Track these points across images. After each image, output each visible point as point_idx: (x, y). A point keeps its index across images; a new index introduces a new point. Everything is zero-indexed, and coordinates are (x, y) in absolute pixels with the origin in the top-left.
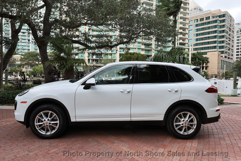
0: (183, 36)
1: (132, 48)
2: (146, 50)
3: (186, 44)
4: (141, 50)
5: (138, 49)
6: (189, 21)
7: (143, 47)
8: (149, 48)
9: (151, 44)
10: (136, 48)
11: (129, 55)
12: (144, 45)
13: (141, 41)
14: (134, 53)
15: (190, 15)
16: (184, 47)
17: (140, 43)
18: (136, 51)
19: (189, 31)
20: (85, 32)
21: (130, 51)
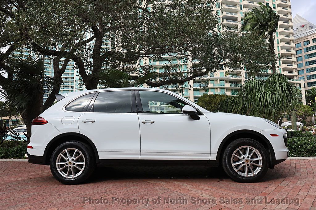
0: (288, 65)
1: (211, 88)
2: (232, 90)
3: (295, 77)
4: (225, 90)
5: (221, 88)
6: (296, 45)
7: (228, 85)
8: (237, 87)
9: (240, 81)
10: (217, 88)
11: (208, 98)
12: (230, 83)
13: (224, 77)
14: (216, 96)
15: (296, 35)
16: (292, 81)
17: (224, 81)
18: (218, 92)
19: (297, 58)
20: (145, 65)
21: (209, 93)
